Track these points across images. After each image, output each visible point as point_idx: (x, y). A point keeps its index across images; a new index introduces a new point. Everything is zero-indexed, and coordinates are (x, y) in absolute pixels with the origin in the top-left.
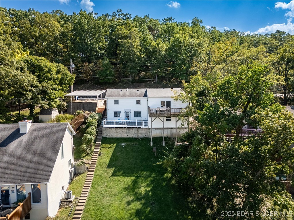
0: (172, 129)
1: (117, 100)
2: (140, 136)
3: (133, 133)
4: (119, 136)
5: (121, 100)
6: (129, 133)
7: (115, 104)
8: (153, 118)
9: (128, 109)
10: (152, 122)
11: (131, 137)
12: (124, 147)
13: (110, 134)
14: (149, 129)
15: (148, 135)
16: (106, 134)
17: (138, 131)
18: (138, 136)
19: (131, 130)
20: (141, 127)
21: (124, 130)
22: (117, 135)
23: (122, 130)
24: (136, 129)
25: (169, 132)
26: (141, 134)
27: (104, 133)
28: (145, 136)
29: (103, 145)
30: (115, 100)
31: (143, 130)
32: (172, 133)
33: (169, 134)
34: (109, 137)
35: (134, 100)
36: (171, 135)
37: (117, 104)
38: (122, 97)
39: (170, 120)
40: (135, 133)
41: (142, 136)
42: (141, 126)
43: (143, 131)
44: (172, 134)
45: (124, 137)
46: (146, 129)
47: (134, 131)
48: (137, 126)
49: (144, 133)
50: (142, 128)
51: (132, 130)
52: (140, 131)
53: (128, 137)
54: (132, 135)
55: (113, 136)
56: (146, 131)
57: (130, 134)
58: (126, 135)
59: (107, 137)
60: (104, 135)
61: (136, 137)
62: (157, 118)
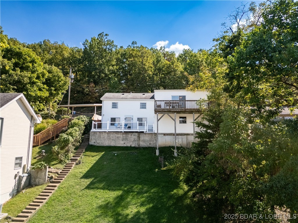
0: (189, 135)
1: (116, 103)
2: (142, 144)
3: (132, 139)
4: (113, 144)
5: (120, 103)
6: (126, 139)
7: (113, 108)
9: (129, 114)
10: (158, 120)
11: (129, 146)
12: (116, 154)
13: (100, 141)
14: (155, 134)
15: (153, 144)
16: (94, 141)
17: (139, 137)
18: (139, 144)
19: (129, 135)
20: (143, 132)
21: (119, 135)
22: (110, 143)
23: (117, 135)
24: (137, 134)
25: (184, 140)
26: (144, 141)
27: (91, 139)
28: (149, 144)
29: (87, 153)
30: (113, 103)
31: (147, 135)
32: (188, 141)
33: (183, 142)
34: (98, 145)
35: (138, 103)
36: (187, 144)
37: (116, 108)
38: (123, 98)
39: (185, 122)
40: (134, 140)
41: (145, 144)
43: (147, 138)
44: (189, 143)
45: (120, 145)
46: (150, 135)
47: (134, 137)
48: (139, 131)
49: (148, 141)
50: (145, 134)
51: (132, 135)
52: (142, 137)
53: (125, 145)
54: (131, 143)
55: (104, 144)
56: (150, 137)
57: (128, 142)
58: (122, 142)
59: (95, 144)
60: (92, 142)
61: (137, 146)
62: (166, 115)
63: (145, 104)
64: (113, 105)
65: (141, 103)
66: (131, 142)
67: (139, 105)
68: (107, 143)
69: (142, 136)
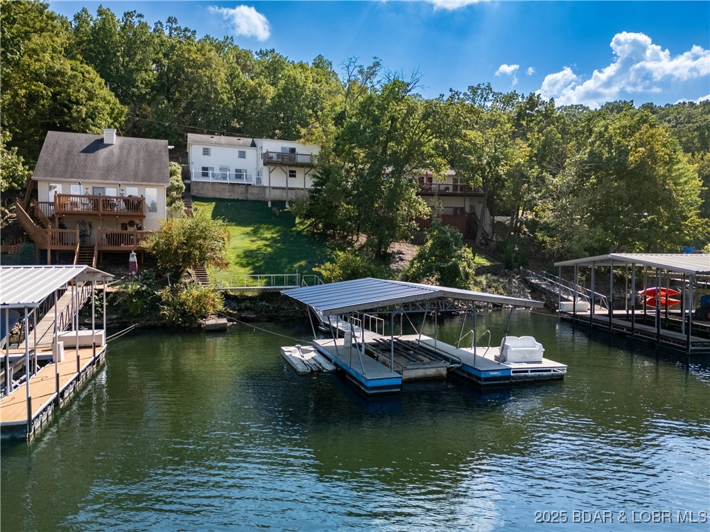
0: (299, 189)
1: (208, 149)
2: (250, 197)
3: (240, 192)
4: (218, 196)
5: (213, 150)
6: (233, 191)
7: (204, 154)
8: (272, 168)
9: (224, 164)
10: (270, 172)
11: (236, 198)
12: (229, 204)
13: (203, 192)
14: (265, 187)
15: (262, 197)
16: (197, 191)
17: (247, 190)
18: (246, 197)
19: (236, 187)
20: (251, 185)
21: (225, 187)
23: (223, 187)
24: (244, 186)
25: (294, 194)
26: (252, 194)
27: (193, 190)
28: (257, 197)
30: (204, 149)
31: (255, 188)
34: (201, 196)
35: (235, 152)
36: (296, 198)
37: (207, 155)
38: (216, 144)
39: (294, 176)
40: (242, 193)
41: (253, 197)
42: (252, 183)
43: (255, 190)
45: (226, 198)
46: (259, 188)
47: (241, 189)
48: (246, 183)
49: (256, 194)
50: (254, 186)
51: (238, 187)
52: (250, 190)
53: (232, 198)
54: (238, 196)
56: (258, 190)
57: (235, 194)
58: (229, 194)
59: (198, 195)
60: (194, 193)
61: (244, 199)
62: (278, 168)
63: (245, 152)
64: (204, 151)
65: (239, 151)
66: (238, 194)
67: (238, 153)
68: (211, 194)
69: (249, 188)
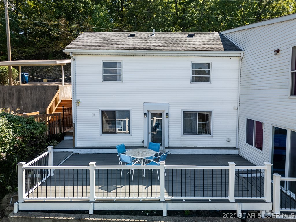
5: (129, 65)
7: (106, 79)
9: (156, 100)
30: (106, 64)
38: (136, 48)
63: (208, 66)
64: (105, 71)
65: (194, 65)
